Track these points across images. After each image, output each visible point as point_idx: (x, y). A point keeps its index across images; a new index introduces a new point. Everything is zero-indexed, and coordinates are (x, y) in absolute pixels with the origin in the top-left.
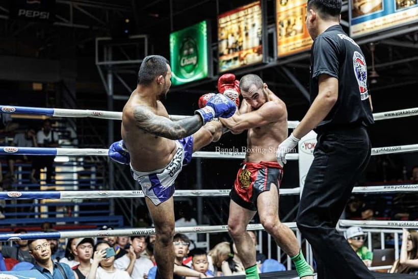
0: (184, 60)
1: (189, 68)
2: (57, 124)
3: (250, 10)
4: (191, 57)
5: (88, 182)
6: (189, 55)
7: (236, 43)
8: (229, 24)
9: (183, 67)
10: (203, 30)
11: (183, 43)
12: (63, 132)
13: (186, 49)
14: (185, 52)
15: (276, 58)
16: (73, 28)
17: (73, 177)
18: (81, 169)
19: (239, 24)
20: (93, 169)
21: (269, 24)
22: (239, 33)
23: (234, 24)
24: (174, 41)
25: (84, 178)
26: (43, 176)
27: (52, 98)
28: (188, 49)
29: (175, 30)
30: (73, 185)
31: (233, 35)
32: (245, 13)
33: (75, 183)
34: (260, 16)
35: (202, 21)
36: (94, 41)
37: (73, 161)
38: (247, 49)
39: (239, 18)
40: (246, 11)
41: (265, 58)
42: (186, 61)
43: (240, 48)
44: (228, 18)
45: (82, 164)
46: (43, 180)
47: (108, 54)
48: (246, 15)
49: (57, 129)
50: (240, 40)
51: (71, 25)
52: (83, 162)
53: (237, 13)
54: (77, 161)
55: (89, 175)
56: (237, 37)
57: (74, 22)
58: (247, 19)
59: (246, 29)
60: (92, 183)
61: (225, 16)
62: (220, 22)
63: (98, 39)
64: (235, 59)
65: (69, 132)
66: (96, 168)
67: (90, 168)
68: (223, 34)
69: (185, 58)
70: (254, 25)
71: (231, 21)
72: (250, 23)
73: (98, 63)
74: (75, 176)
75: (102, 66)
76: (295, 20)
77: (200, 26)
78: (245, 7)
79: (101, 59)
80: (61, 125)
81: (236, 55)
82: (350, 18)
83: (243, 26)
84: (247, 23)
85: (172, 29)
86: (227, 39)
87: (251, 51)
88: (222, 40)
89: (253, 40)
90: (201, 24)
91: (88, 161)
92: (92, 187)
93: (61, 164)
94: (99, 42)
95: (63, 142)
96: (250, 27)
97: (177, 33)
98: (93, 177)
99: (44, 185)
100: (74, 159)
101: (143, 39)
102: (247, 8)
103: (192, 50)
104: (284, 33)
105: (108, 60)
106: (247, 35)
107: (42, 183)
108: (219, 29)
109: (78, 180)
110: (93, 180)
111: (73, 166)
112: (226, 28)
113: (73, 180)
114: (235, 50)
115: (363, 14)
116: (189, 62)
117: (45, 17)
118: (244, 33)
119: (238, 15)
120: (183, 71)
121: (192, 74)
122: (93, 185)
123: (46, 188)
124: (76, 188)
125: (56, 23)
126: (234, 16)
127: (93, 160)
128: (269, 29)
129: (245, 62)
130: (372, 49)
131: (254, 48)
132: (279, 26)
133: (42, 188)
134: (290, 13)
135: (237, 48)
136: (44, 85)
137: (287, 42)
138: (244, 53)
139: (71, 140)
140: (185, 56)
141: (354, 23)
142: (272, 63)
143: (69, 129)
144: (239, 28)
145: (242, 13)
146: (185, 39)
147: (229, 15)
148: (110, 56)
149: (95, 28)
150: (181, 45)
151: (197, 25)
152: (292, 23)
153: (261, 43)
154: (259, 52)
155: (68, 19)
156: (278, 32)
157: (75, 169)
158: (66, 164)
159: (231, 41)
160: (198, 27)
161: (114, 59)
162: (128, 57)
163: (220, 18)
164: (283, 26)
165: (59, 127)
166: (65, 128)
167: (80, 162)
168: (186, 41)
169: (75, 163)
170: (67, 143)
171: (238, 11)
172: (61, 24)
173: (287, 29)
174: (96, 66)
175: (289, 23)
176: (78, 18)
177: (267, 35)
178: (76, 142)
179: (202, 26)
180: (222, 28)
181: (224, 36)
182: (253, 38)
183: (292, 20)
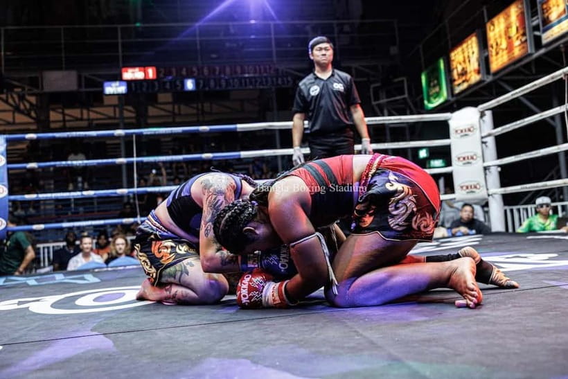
1: (435, 95)
3: (469, 42)
6: (434, 86)
7: (463, 69)
8: (457, 56)
9: (432, 96)
14: (432, 84)
15: (491, 74)
19: (464, 54)
21: (483, 49)
22: (464, 61)
23: (461, 54)
24: (425, 78)
28: (433, 82)
29: (426, 67)
31: (460, 64)
34: (477, 45)
36: (369, 88)
38: (470, 72)
39: (463, 49)
41: (483, 76)
42: (433, 91)
43: (466, 72)
44: (456, 52)
47: (383, 94)
48: (468, 46)
50: (465, 66)
53: (461, 46)
56: (463, 64)
58: (468, 49)
59: (469, 57)
62: (451, 57)
63: (371, 87)
64: (464, 82)
68: (454, 64)
69: (432, 89)
70: (473, 53)
71: (458, 53)
72: (471, 51)
73: (374, 103)
76: (501, 41)
78: (466, 40)
81: (464, 78)
82: (541, 28)
83: (466, 54)
84: (468, 53)
85: (421, 71)
86: (457, 68)
87: (473, 73)
88: (453, 69)
89: (474, 65)
94: (374, 88)
96: (471, 55)
101: (403, 81)
103: (436, 82)
104: (494, 53)
105: (383, 99)
106: (469, 61)
112: (456, 60)
114: (462, 75)
115: (550, 22)
116: (435, 91)
118: (467, 61)
120: (432, 99)
121: (437, 99)
126: (459, 49)
128: (484, 53)
129: (470, 83)
130: (563, 50)
131: (475, 71)
132: (490, 49)
134: (497, 36)
135: (464, 73)
137: (497, 60)
138: (469, 76)
140: (432, 87)
141: (545, 31)
142: (489, 79)
144: (464, 57)
145: (464, 46)
147: (456, 49)
148: (384, 96)
150: (429, 80)
152: (499, 43)
153: (479, 65)
154: (479, 72)
156: (491, 54)
159: (460, 68)
161: (387, 97)
163: (450, 52)
164: (493, 48)
173: (496, 49)
175: (497, 44)
177: (483, 58)
179: (440, 62)
180: (453, 60)
181: (455, 66)
183: (499, 41)
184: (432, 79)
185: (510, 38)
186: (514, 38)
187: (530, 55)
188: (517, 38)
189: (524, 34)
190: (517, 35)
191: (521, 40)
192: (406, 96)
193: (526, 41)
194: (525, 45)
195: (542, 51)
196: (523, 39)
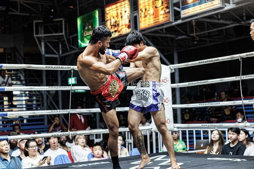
0: (86, 33)
1: (89, 37)
2: (13, 72)
3: (123, 3)
4: (89, 31)
5: (32, 105)
6: (89, 30)
7: (116, 22)
8: (111, 11)
9: (85, 37)
10: (96, 15)
11: (85, 23)
12: (16, 77)
13: (87, 26)
14: (86, 28)
15: (139, 31)
16: (20, 15)
17: (23, 103)
18: (27, 98)
19: (117, 11)
20: (34, 98)
21: (134, 10)
22: (117, 16)
23: (114, 11)
24: (80, 22)
25: (29, 103)
26: (6, 103)
27: (9, 57)
28: (88, 26)
29: (80, 15)
30: (23, 108)
31: (114, 18)
32: (120, 4)
33: (24, 106)
34: (129, 6)
35: (96, 9)
36: (33, 23)
37: (22, 94)
38: (122, 26)
39: (117, 7)
40: (121, 3)
41: (133, 30)
42: (87, 33)
43: (118, 25)
44: (110, 8)
45: (28, 95)
46: (6, 105)
47: (41, 30)
48: (121, 6)
49: (13, 75)
50: (118, 20)
51: (18, 13)
52: (28, 94)
53: (116, 5)
54: (25, 94)
55: (32, 101)
56: (116, 18)
57: (21, 12)
58: (122, 8)
59: (121, 13)
60: (34, 106)
61: (109, 6)
62: (106, 10)
63: (35, 22)
64: (115, 31)
65: (20, 77)
66: (36, 97)
67: (32, 97)
68: (108, 17)
69: (87, 31)
70: (125, 12)
71: (112, 9)
72: (123, 10)
73: (35, 36)
74: (24, 102)
75: (38, 38)
76: (149, 8)
77: (94, 13)
78: (120, 1)
79: (37, 33)
80: (15, 72)
81: (116, 29)
82: (181, 7)
83: (119, 12)
84: (121, 10)
85: (78, 15)
86: (110, 20)
87: (124, 26)
88: (108, 20)
90: (95, 11)
91: (31, 93)
92: (34, 108)
93: (16, 96)
94: (36, 23)
95: (17, 83)
96: (123, 13)
97: (81, 17)
98: (35, 102)
99: (6, 108)
100: (23, 92)
101: (61, 21)
102: (121, 2)
103: (90, 27)
104: (143, 15)
105: (41, 34)
106: (122, 17)
107: (5, 107)
108: (106, 14)
109: (26, 104)
110: (34, 104)
111: (22, 96)
112: (110, 14)
113: (22, 105)
114: (115, 26)
115: (188, 4)
116: (89, 34)
117: (3, 9)
118: (120, 16)
119: (116, 6)
120: (85, 39)
122: (34, 107)
123: (7, 110)
124: (24, 109)
125: (10, 13)
126: (114, 6)
127: (34, 93)
128: (134, 13)
129: (121, 33)
130: (194, 24)
131: (126, 25)
132: (140, 12)
133: (5, 110)
134: (146, 4)
135: (116, 25)
136: (5, 49)
137: (145, 21)
138: (120, 28)
139: (21, 81)
140: (86, 30)
141: (183, 9)
143: (20, 75)
144: (117, 13)
145: (118, 5)
146: (86, 20)
147: (111, 6)
148: (43, 31)
149: (33, 15)
150: (84, 24)
151: (93, 12)
152: (147, 9)
153: (130, 21)
154: (129, 27)
155: (17, 10)
156: (140, 15)
157: (24, 98)
158: (18, 95)
159: (113, 21)
160: (93, 13)
161: (45, 33)
162: (53, 31)
163: (106, 7)
164: (142, 11)
165: (14, 74)
166: (18, 74)
167: (27, 94)
168: (86, 22)
169: (24, 95)
170: (19, 83)
171: (116, 3)
172: (13, 13)
173: (144, 13)
174: (34, 38)
175: (146, 10)
176: (23, 9)
177: (133, 17)
178: (24, 82)
179: (96, 12)
180: (107, 14)
181: (109, 18)
182: (125, 19)
183: (147, 8)
184: (87, 25)
185: (156, 7)
186: (160, 9)
187: (171, 22)
188: (162, 9)
189: (167, 7)
190: (162, 7)
191: (165, 11)
192: (63, 33)
193: (169, 12)
194: (168, 15)
195: (180, 22)
196: (167, 11)
